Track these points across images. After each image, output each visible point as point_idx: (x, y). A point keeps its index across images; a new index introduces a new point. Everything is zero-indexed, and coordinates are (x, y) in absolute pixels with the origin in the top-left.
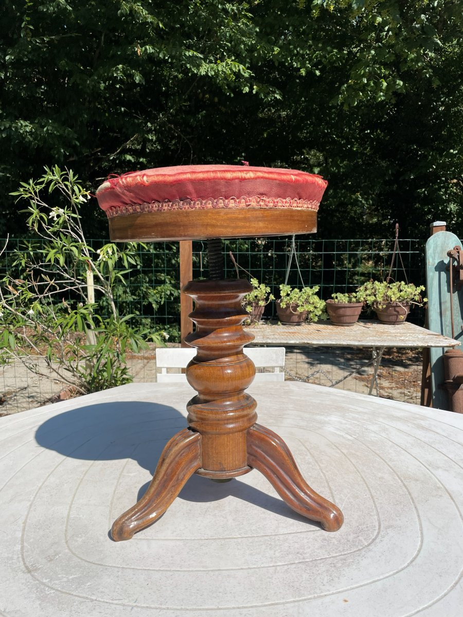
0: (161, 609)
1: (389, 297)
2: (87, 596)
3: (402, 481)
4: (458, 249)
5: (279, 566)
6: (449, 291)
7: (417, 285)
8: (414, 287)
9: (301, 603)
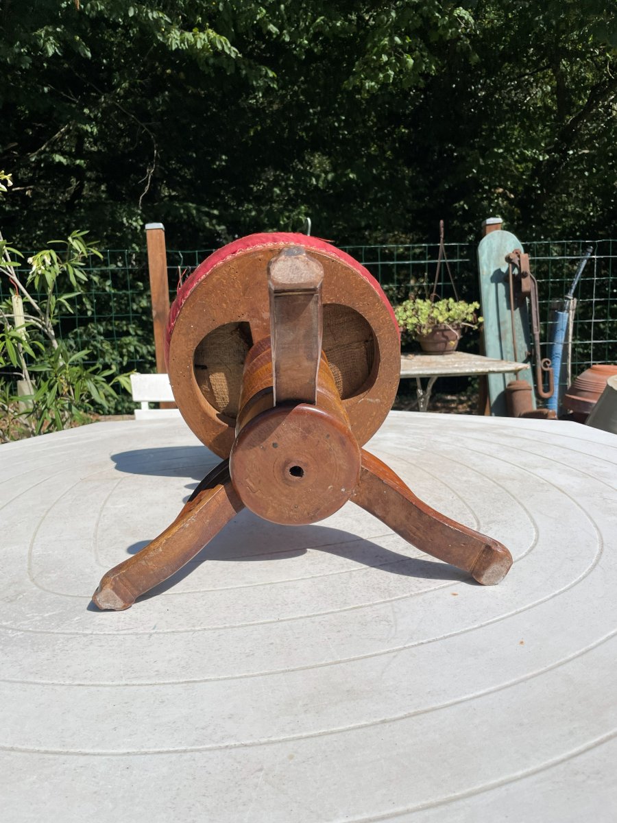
0: (195, 631)
1: (434, 319)
2: (76, 631)
3: (494, 482)
4: (517, 253)
5: (353, 571)
6: (509, 307)
7: (469, 301)
8: (466, 305)
9: (394, 602)
